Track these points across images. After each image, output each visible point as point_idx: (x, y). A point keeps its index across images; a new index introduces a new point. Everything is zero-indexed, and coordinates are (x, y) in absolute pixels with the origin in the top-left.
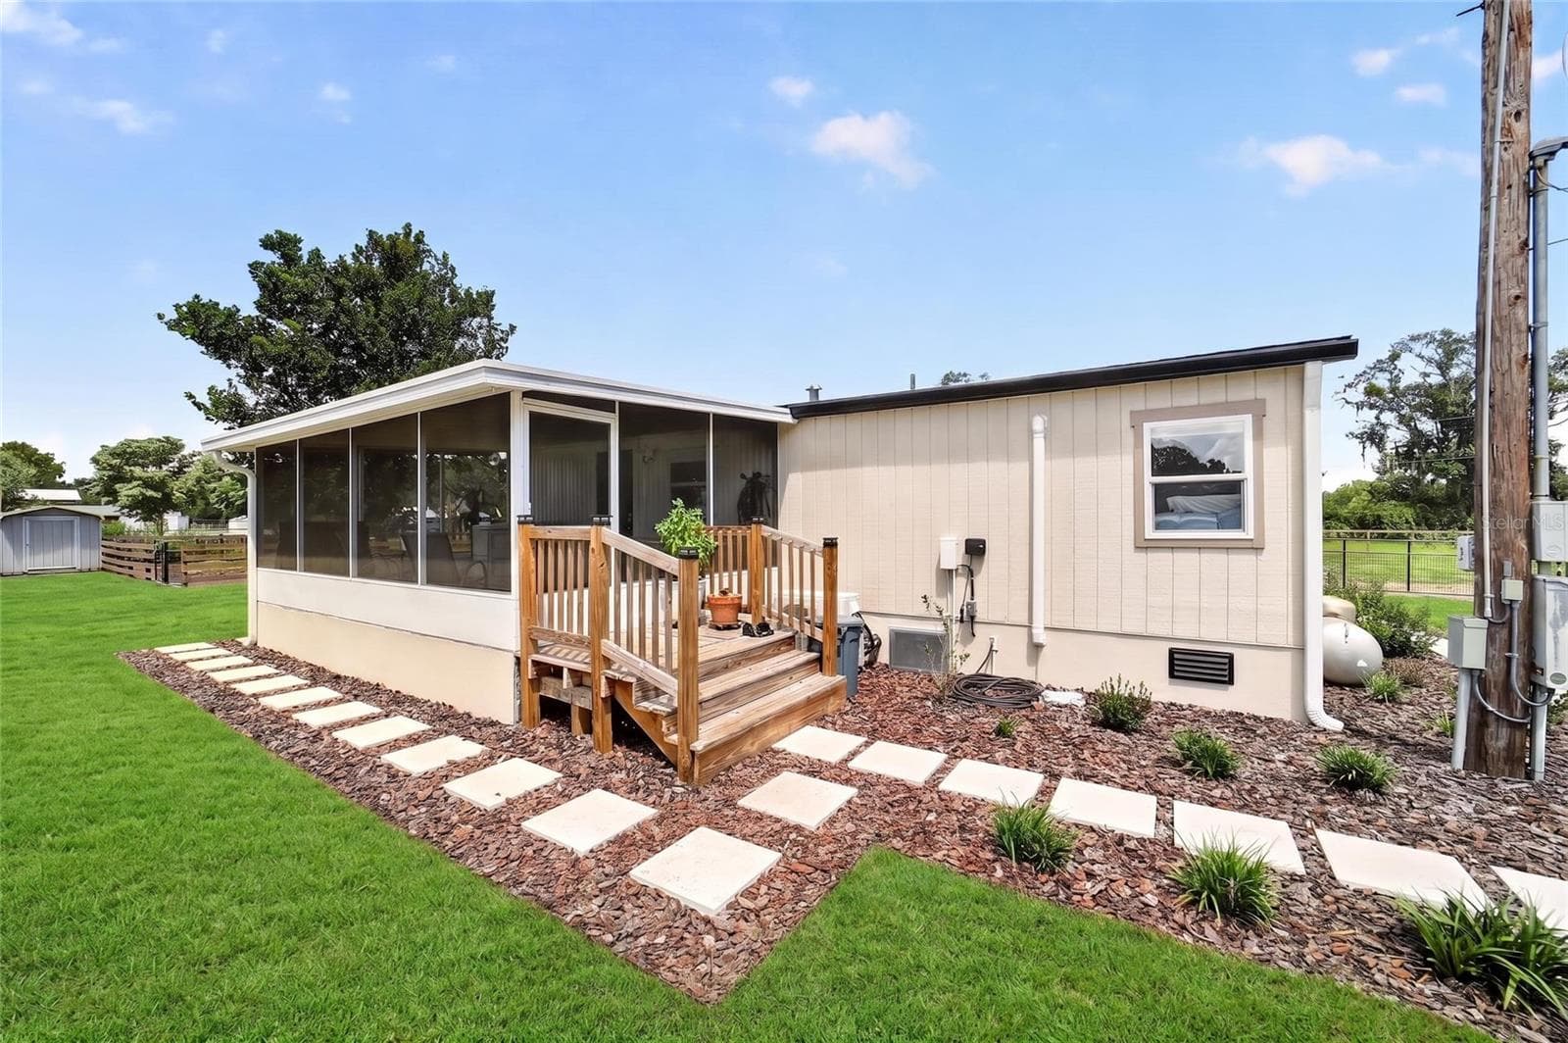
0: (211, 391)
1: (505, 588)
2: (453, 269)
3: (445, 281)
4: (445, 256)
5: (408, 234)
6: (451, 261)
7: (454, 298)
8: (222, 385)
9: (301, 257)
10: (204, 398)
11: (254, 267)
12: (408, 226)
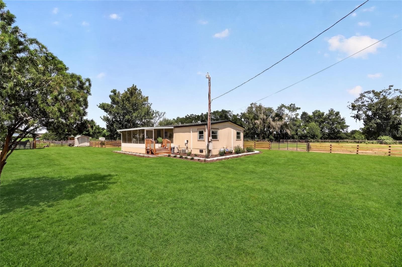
0: (104, 116)
1: (144, 143)
2: (141, 92)
3: (140, 94)
4: (140, 89)
5: (133, 86)
6: (141, 91)
7: (141, 98)
8: (105, 115)
9: (116, 93)
10: (102, 117)
11: (110, 96)
12: (133, 85)
